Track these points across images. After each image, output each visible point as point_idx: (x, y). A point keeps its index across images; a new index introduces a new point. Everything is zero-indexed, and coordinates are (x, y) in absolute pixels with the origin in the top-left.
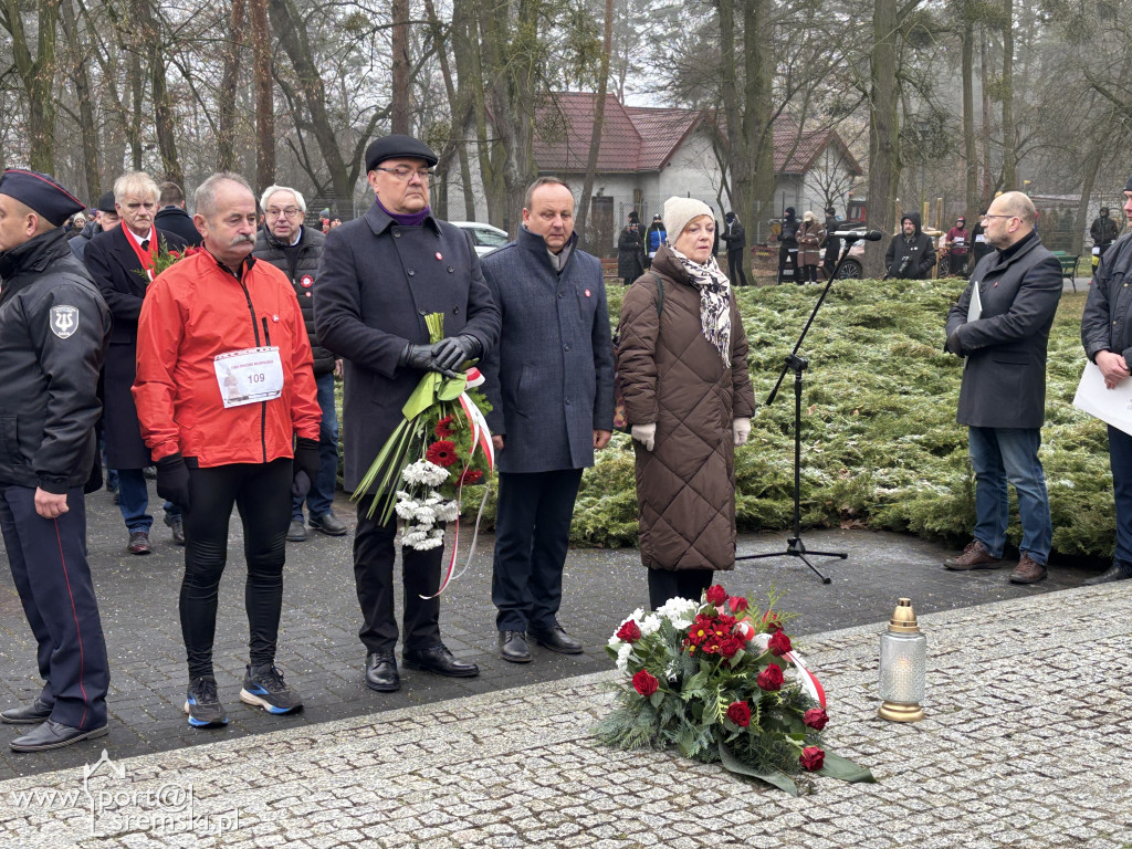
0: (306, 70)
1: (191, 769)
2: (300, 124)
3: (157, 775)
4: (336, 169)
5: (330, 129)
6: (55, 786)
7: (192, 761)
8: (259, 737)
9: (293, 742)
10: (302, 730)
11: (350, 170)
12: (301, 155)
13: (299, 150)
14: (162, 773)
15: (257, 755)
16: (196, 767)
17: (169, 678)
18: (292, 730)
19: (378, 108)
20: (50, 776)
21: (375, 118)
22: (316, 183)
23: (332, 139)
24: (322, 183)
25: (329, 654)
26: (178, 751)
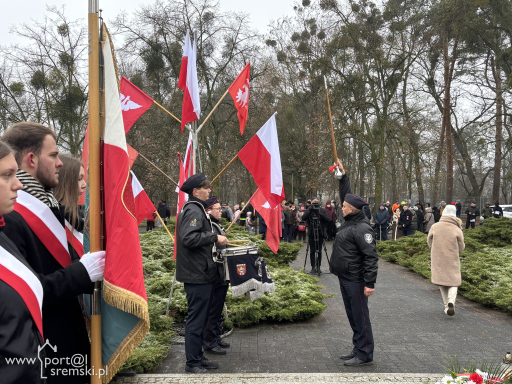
0: (466, 156)
1: (388, 381)
2: (462, 173)
3: (377, 380)
4: (475, 187)
5: (473, 175)
6: (346, 377)
7: (389, 378)
8: (412, 374)
9: (422, 378)
10: (426, 374)
11: (480, 187)
12: (463, 182)
13: (462, 181)
14: (379, 380)
15: (410, 380)
16: (389, 380)
17: (390, 349)
18: (422, 374)
19: (490, 167)
20: (346, 374)
21: (490, 170)
22: (468, 192)
23: (474, 177)
24: (470, 192)
25: (444, 351)
26: (385, 374)
